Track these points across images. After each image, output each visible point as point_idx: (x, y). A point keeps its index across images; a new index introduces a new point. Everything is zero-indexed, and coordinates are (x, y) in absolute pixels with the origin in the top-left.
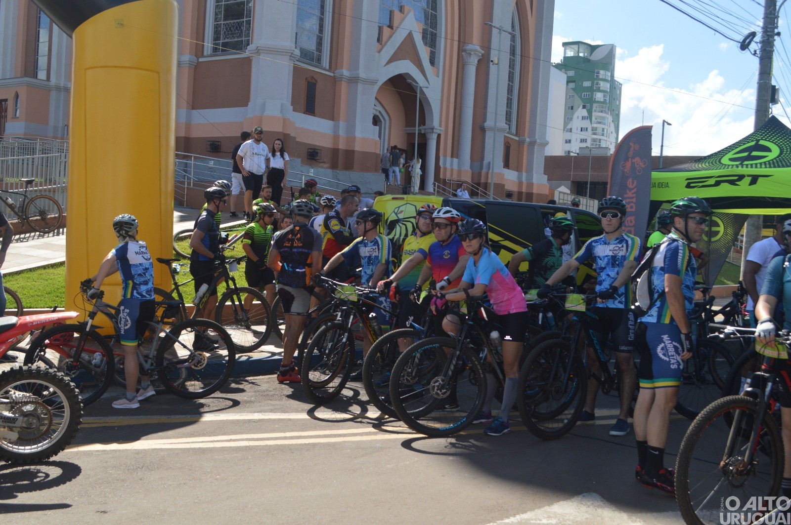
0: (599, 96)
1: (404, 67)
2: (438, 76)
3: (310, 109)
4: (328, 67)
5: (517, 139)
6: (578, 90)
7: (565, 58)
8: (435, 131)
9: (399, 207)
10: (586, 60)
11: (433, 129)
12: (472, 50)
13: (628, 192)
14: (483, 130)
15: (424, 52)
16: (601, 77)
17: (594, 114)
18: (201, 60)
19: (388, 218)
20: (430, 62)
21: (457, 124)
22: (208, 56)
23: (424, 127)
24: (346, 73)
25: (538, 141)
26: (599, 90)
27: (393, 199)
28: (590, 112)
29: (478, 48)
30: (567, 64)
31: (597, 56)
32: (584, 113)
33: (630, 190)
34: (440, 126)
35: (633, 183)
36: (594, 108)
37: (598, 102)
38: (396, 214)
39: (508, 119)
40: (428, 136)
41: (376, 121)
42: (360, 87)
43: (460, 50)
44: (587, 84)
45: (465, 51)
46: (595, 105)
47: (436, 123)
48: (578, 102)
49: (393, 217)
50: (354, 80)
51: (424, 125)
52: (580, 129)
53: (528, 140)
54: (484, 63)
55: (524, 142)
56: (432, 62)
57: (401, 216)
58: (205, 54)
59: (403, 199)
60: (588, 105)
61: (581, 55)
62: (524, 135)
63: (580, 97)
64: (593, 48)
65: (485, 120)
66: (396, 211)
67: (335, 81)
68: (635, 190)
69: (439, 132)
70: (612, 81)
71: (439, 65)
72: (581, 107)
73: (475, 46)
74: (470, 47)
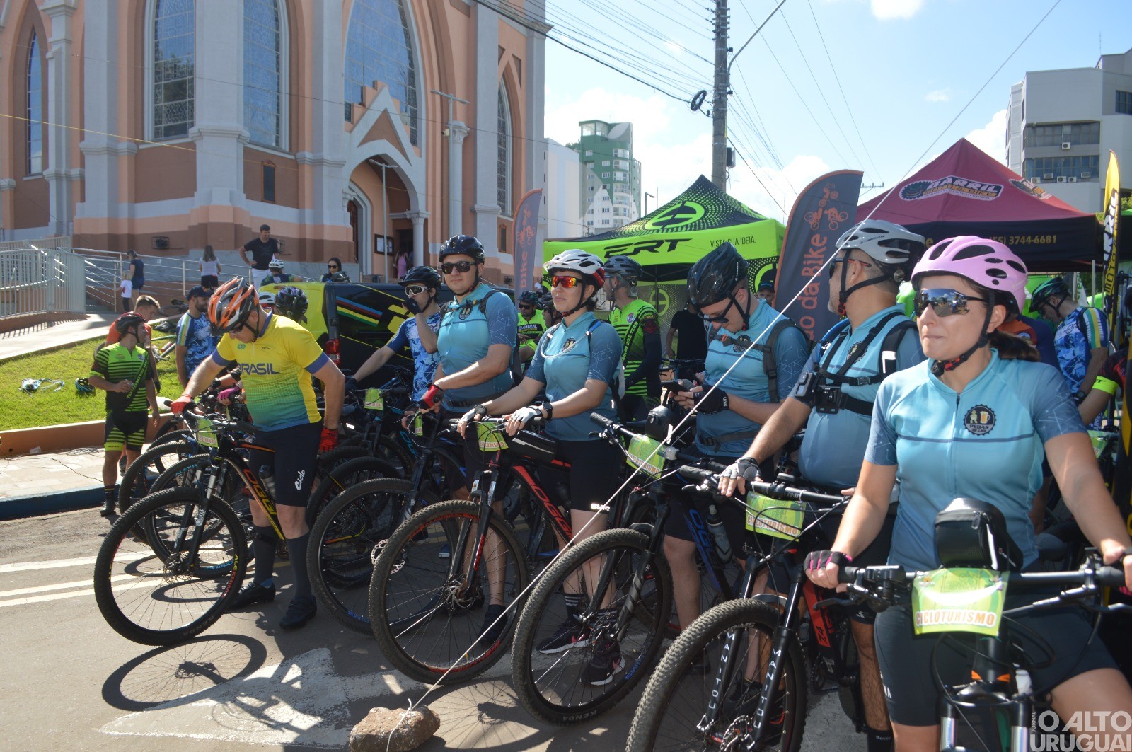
0: (619, 176)
1: (381, 147)
2: (421, 156)
3: (269, 196)
4: (287, 150)
6: (598, 170)
7: (583, 138)
8: (421, 215)
10: (604, 139)
11: (419, 213)
12: (456, 127)
14: (475, 211)
15: (403, 131)
16: (619, 156)
17: (614, 194)
20: (411, 142)
21: (445, 208)
23: (408, 212)
24: (308, 155)
26: (618, 169)
28: (610, 192)
29: (462, 124)
30: (584, 145)
31: (614, 135)
32: (605, 193)
34: (427, 210)
36: (615, 188)
37: (619, 182)
39: (502, 198)
40: (414, 222)
41: (354, 207)
42: (326, 170)
44: (606, 163)
46: (615, 185)
47: (422, 207)
48: (598, 182)
50: (318, 163)
51: (409, 209)
52: (601, 210)
54: (471, 141)
56: (414, 141)
60: (608, 186)
61: (598, 134)
63: (600, 177)
64: (610, 127)
65: (476, 202)
67: (296, 164)
69: (426, 216)
70: (631, 160)
71: (421, 144)
72: (601, 187)
73: (459, 123)
74: (454, 124)
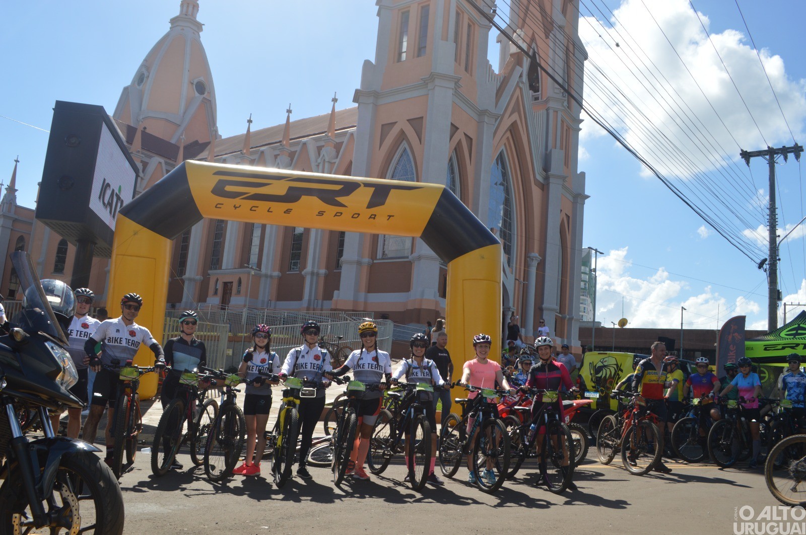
2: (512, 274)
5: (561, 316)
9: (604, 359)
11: (508, 308)
12: (534, 257)
13: (730, 352)
14: (541, 309)
18: (375, 261)
19: (596, 365)
20: (508, 264)
22: (379, 259)
25: (574, 317)
27: (599, 354)
29: (537, 255)
33: (732, 351)
34: (514, 306)
35: (733, 347)
38: (602, 363)
43: (526, 256)
45: (529, 257)
47: (511, 304)
49: (600, 364)
53: (568, 317)
54: (542, 266)
55: (565, 317)
57: (605, 364)
58: (378, 258)
59: (606, 354)
62: (565, 313)
65: (542, 303)
66: (602, 361)
68: (735, 351)
69: (513, 310)
71: (513, 266)
73: (535, 254)
74: (533, 254)
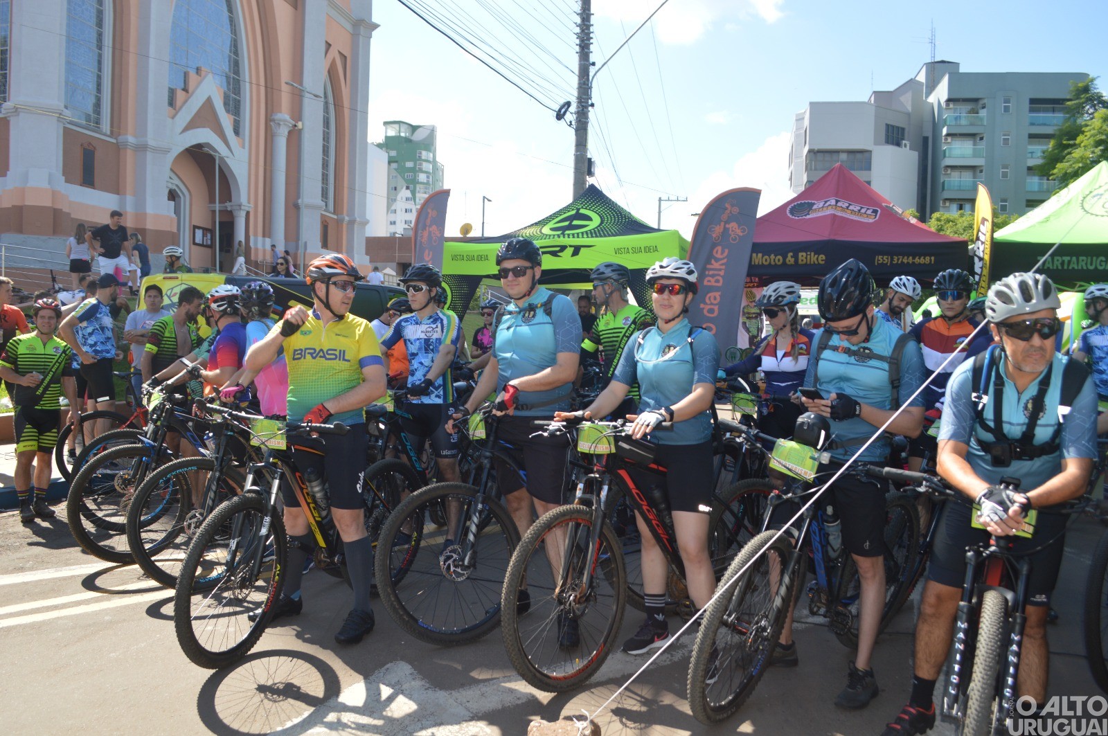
0: (422, 177)
1: (203, 135)
2: (244, 148)
3: (88, 180)
4: (108, 133)
5: (335, 218)
6: (402, 170)
7: (387, 138)
8: (242, 208)
10: (408, 140)
11: (240, 206)
12: (280, 120)
14: (297, 207)
15: (226, 120)
16: (423, 158)
17: (417, 195)
20: (235, 132)
21: (267, 201)
23: (230, 204)
24: (131, 139)
25: (358, 219)
26: (421, 171)
28: (413, 193)
29: (288, 118)
30: (388, 144)
31: (419, 136)
32: (408, 194)
34: (249, 203)
36: (418, 189)
37: (422, 183)
39: (325, 194)
40: (235, 213)
41: (172, 195)
42: (149, 155)
43: (269, 120)
44: (409, 164)
45: (273, 120)
46: (418, 187)
47: (243, 199)
48: (401, 183)
50: (142, 148)
51: (230, 201)
52: (404, 211)
53: (347, 218)
54: (295, 136)
55: (342, 220)
56: (237, 132)
60: (411, 186)
61: (403, 135)
63: (403, 178)
64: (414, 128)
65: (298, 197)
67: (118, 149)
69: (247, 209)
70: (434, 162)
71: (244, 135)
72: (405, 188)
73: (284, 115)
74: (278, 116)
